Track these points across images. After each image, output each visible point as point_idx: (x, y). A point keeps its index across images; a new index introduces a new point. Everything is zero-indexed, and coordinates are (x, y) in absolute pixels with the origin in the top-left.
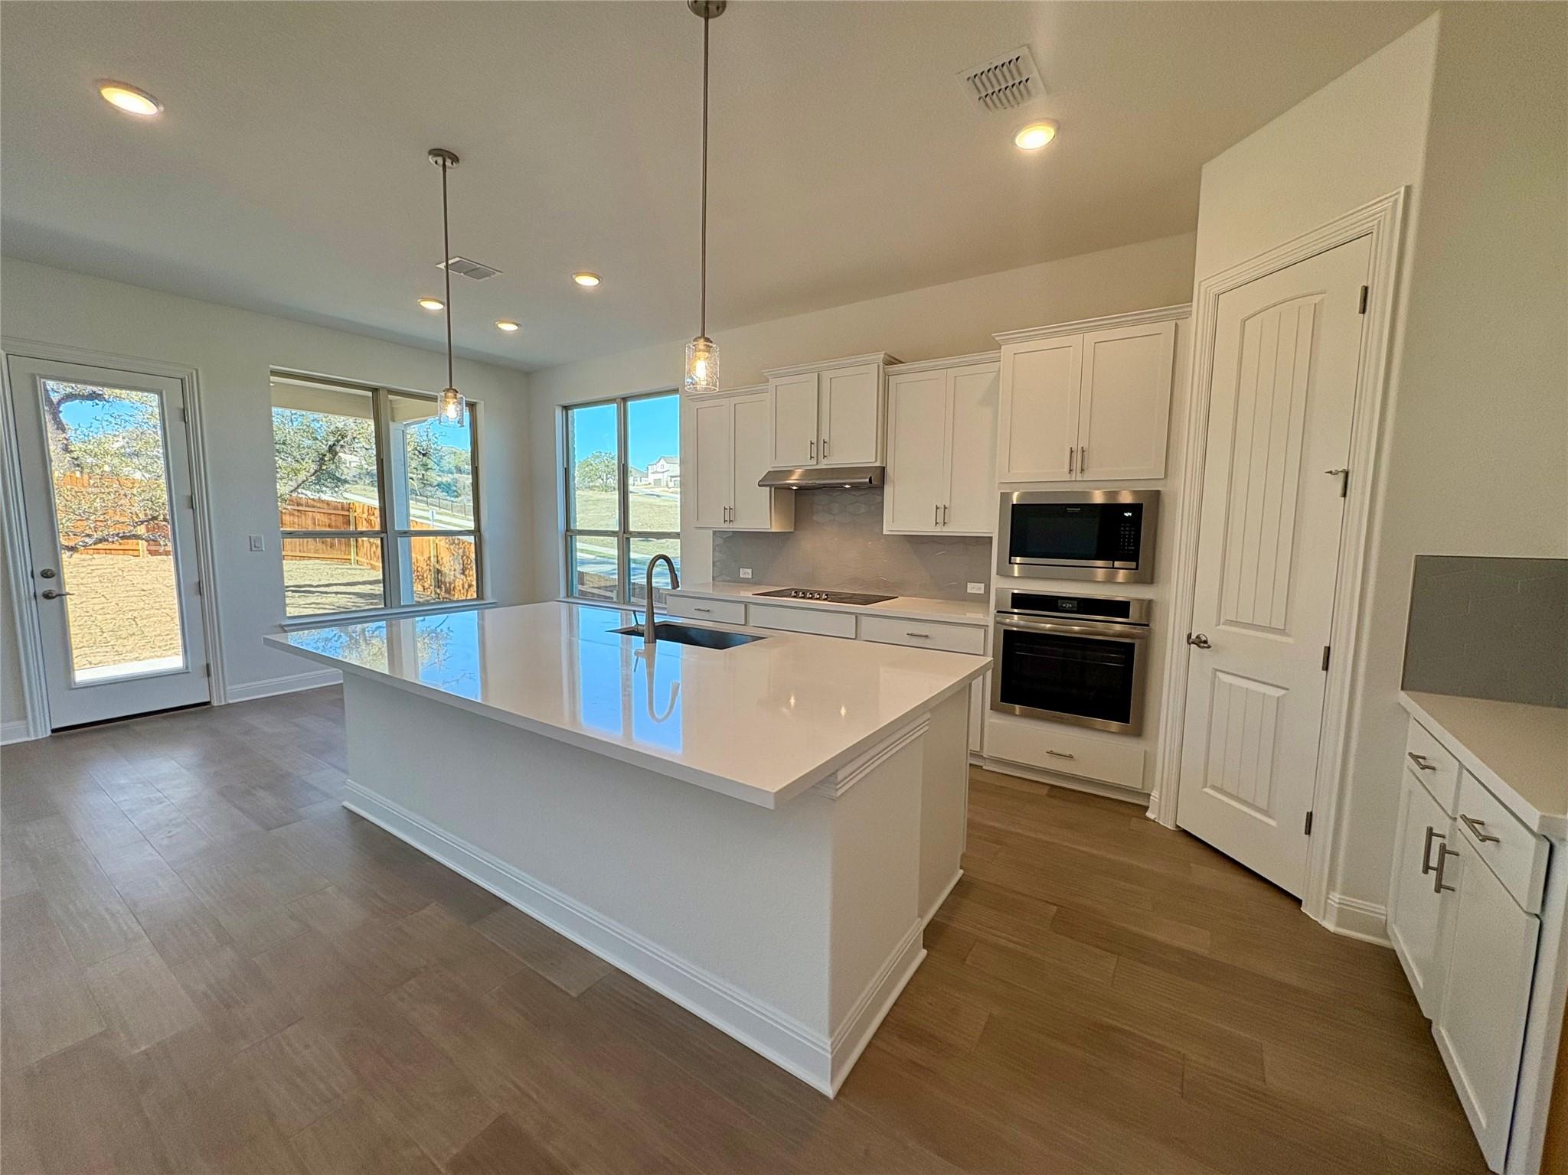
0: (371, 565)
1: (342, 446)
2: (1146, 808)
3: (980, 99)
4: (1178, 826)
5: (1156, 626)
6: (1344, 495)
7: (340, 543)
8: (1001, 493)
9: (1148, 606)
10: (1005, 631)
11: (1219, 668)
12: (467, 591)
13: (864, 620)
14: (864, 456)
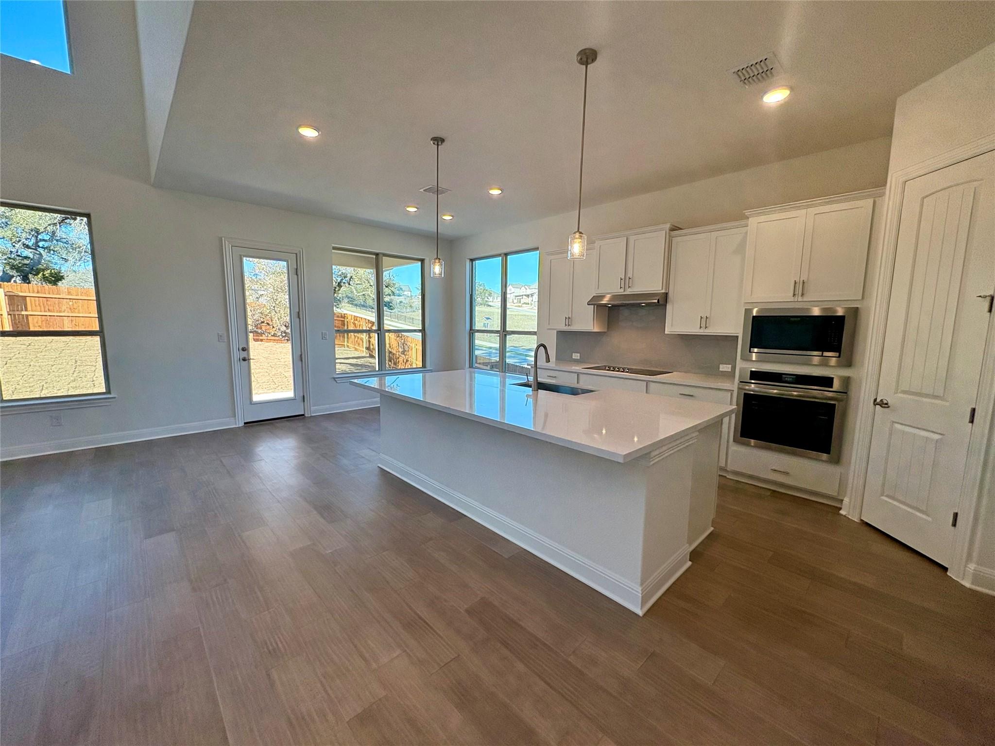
0: (355, 348)
1: (344, 283)
2: (840, 509)
3: (741, 81)
4: (862, 520)
5: (853, 393)
6: (990, 311)
7: (340, 336)
8: (746, 309)
9: (846, 381)
10: (745, 394)
11: (895, 420)
12: (405, 364)
13: (652, 385)
14: (657, 287)
